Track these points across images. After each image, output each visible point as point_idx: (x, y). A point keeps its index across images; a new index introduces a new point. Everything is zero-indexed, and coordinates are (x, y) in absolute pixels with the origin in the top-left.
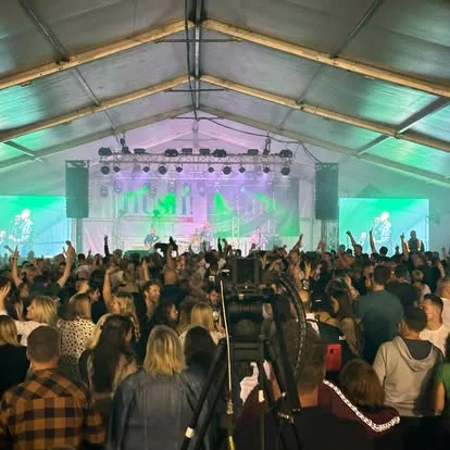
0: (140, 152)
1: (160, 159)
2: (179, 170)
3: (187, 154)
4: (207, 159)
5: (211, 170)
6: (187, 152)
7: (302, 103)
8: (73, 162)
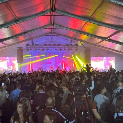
0: (37, 45)
1: (42, 47)
2: (48, 49)
3: (50, 45)
5: (56, 50)
7: (81, 32)
8: (19, 48)
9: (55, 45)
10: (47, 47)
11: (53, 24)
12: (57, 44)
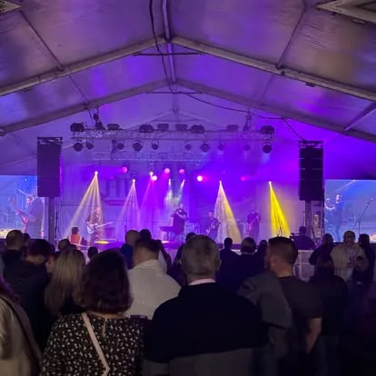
0: (114, 127)
1: (135, 135)
2: (155, 147)
3: (163, 131)
4: (185, 135)
5: (188, 147)
6: (163, 128)
7: (283, 67)
8: (45, 139)
9: (181, 128)
10: (152, 135)
11: (168, 36)
12: (190, 126)
